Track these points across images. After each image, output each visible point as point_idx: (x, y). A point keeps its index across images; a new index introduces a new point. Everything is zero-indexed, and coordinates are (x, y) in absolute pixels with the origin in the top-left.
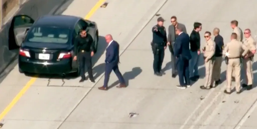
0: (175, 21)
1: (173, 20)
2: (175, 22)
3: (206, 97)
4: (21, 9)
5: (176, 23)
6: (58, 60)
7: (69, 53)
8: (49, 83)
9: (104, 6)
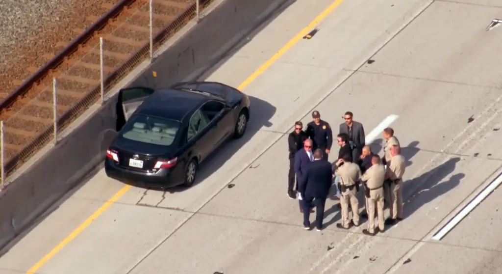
0: (351, 118)
1: (348, 116)
2: (349, 120)
3: (338, 245)
4: (152, 64)
5: (352, 121)
6: (153, 170)
7: (169, 162)
8: (142, 198)
9: (309, 36)
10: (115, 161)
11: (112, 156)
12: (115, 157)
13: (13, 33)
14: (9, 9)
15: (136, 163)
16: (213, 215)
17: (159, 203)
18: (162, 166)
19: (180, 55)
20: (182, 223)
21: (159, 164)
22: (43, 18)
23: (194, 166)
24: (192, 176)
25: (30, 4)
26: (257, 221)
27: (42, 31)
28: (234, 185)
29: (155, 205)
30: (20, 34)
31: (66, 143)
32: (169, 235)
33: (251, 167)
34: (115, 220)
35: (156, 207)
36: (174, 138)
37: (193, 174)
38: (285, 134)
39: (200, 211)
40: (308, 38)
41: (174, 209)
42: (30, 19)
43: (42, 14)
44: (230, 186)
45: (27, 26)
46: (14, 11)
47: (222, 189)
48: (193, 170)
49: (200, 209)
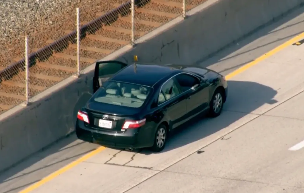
6: (122, 130)
7: (137, 122)
8: (111, 159)
9: (299, 43)
10: (85, 123)
11: (82, 118)
12: (86, 118)
13: (5, 32)
14: (4, 15)
15: (105, 123)
16: (179, 173)
17: (127, 163)
18: (131, 127)
19: (163, 46)
20: (146, 178)
21: (127, 124)
22: (36, 22)
23: (164, 132)
24: (162, 141)
25: (26, 11)
26: (222, 178)
27: (34, 31)
28: (203, 152)
29: (122, 164)
30: (12, 33)
31: (38, 106)
32: (132, 186)
33: (222, 139)
34: (81, 175)
35: (124, 165)
36: (143, 102)
37: (163, 140)
38: (260, 115)
39: (166, 170)
40: (298, 45)
41: (141, 167)
42: (23, 23)
43: (36, 19)
44: (199, 152)
45: (20, 27)
46: (9, 16)
47: (191, 155)
48: (163, 136)
49: (166, 168)
